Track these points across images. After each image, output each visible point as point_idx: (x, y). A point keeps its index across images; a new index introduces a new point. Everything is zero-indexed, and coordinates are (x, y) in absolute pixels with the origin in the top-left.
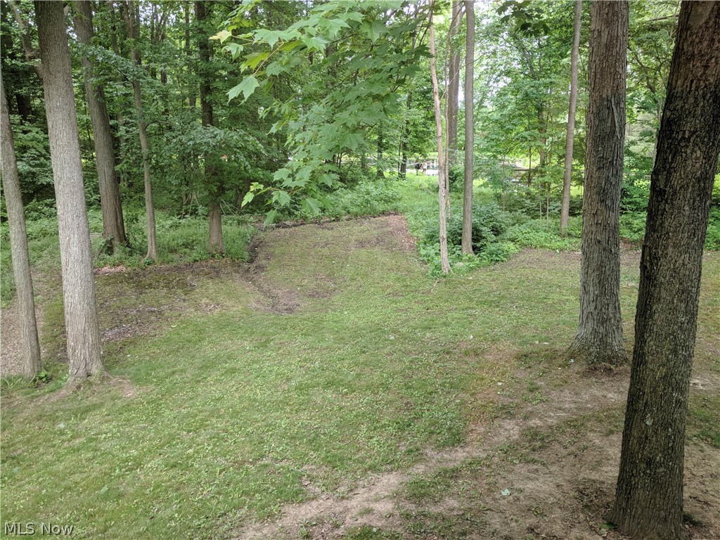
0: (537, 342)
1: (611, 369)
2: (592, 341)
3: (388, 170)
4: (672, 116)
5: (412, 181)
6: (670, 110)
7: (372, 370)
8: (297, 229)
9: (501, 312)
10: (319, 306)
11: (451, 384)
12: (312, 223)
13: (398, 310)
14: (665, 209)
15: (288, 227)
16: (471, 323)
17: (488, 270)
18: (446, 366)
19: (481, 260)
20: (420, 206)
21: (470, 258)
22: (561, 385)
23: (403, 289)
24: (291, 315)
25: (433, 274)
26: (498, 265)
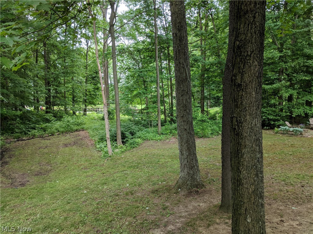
0: (160, 183)
1: (198, 191)
2: (188, 178)
3: (78, 112)
4: (240, 44)
5: (89, 116)
6: (238, 41)
7: (74, 213)
8: (29, 141)
9: (140, 171)
10: (41, 180)
11: (122, 213)
12: (38, 137)
13: (87, 176)
14: (242, 94)
15: (24, 140)
16: (126, 178)
17: (130, 152)
18: (117, 203)
19: (127, 147)
20: (95, 126)
21: (121, 147)
22: (178, 204)
23: (89, 165)
24: (23, 188)
25: (104, 156)
26: (134, 149)
